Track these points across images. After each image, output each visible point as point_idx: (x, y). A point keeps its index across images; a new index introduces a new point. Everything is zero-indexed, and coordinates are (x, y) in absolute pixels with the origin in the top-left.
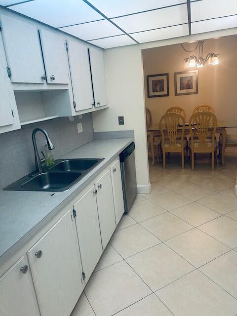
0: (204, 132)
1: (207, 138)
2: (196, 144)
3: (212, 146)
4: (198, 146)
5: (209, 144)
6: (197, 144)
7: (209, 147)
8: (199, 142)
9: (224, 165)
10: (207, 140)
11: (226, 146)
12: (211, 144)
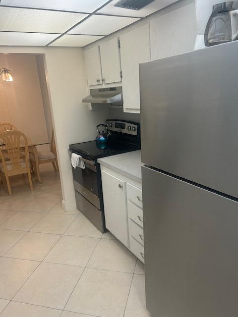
0: (15, 152)
1: (21, 158)
2: (8, 167)
3: (26, 165)
4: (11, 169)
5: (23, 164)
6: (10, 166)
7: (24, 168)
8: (11, 164)
9: (41, 182)
10: (21, 160)
11: (40, 162)
12: (24, 164)
